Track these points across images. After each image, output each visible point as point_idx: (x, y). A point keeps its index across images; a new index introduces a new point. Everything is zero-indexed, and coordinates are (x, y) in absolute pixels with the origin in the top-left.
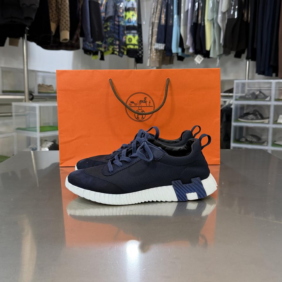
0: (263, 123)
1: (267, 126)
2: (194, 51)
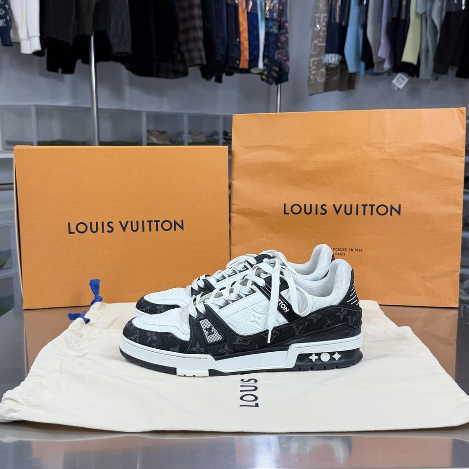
2: (392, 66)
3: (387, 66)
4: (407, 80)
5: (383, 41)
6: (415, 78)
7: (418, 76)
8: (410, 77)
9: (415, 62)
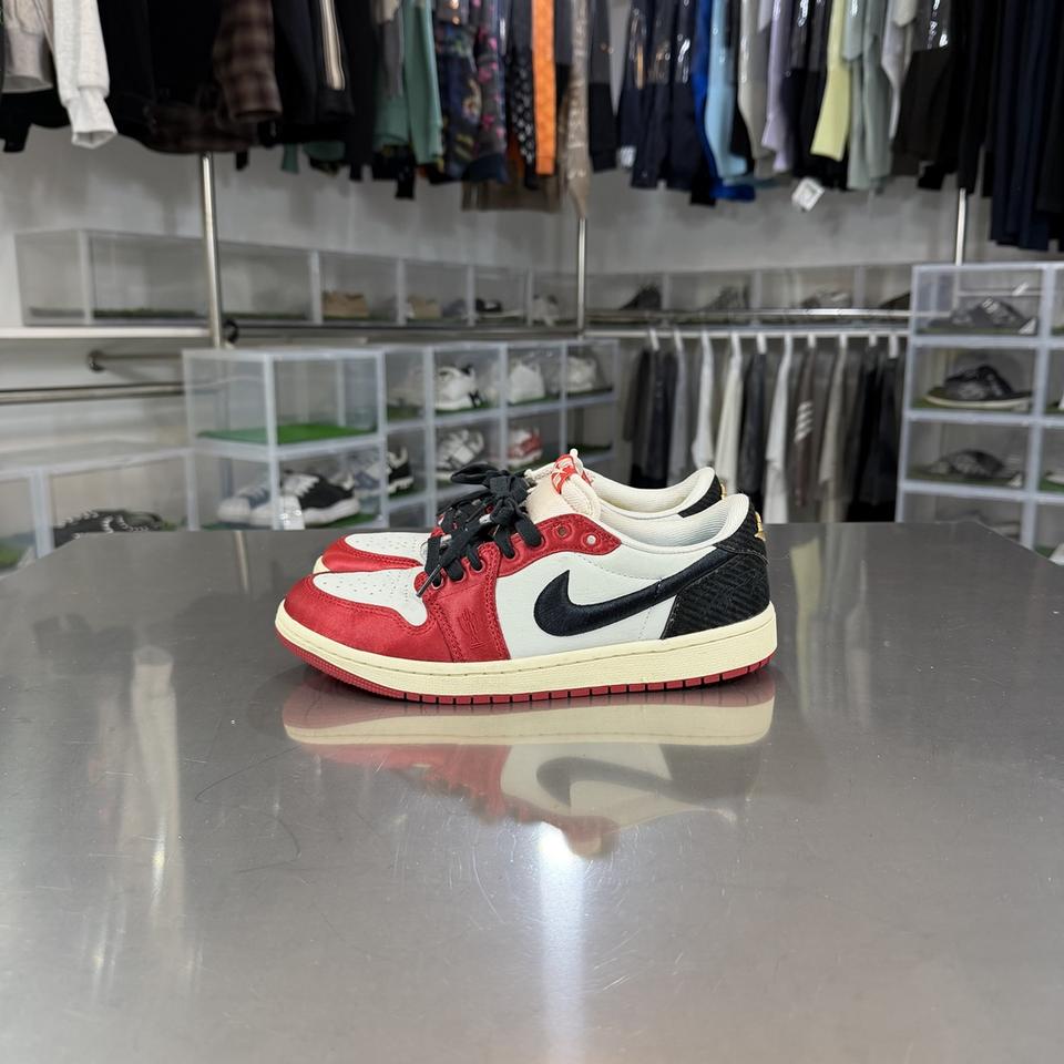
0: (1009, 410)
1: (1024, 421)
2: (792, 165)
3: (780, 165)
4: (820, 191)
5: (771, 116)
7: (843, 184)
8: (827, 188)
9: (838, 155)
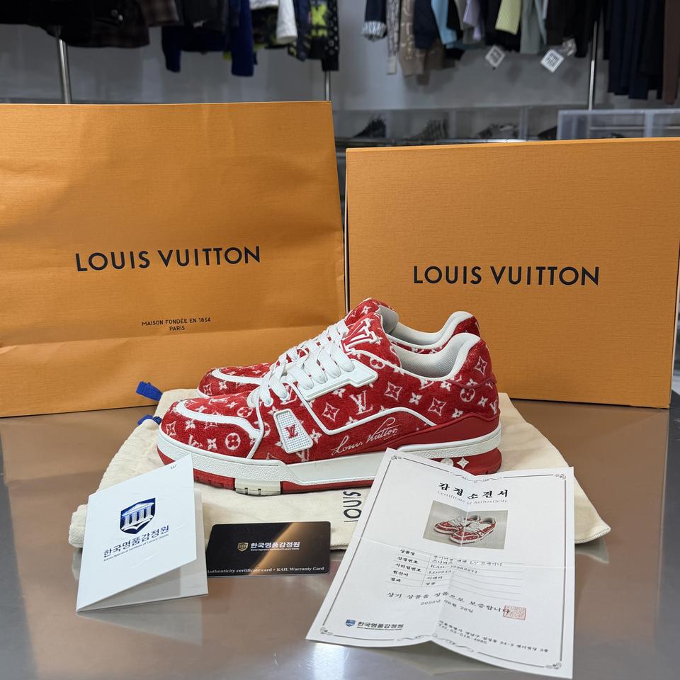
2: (484, 35)
3: (477, 35)
4: (503, 55)
6: (513, 52)
7: (517, 48)
8: (508, 52)
9: (514, 31)
